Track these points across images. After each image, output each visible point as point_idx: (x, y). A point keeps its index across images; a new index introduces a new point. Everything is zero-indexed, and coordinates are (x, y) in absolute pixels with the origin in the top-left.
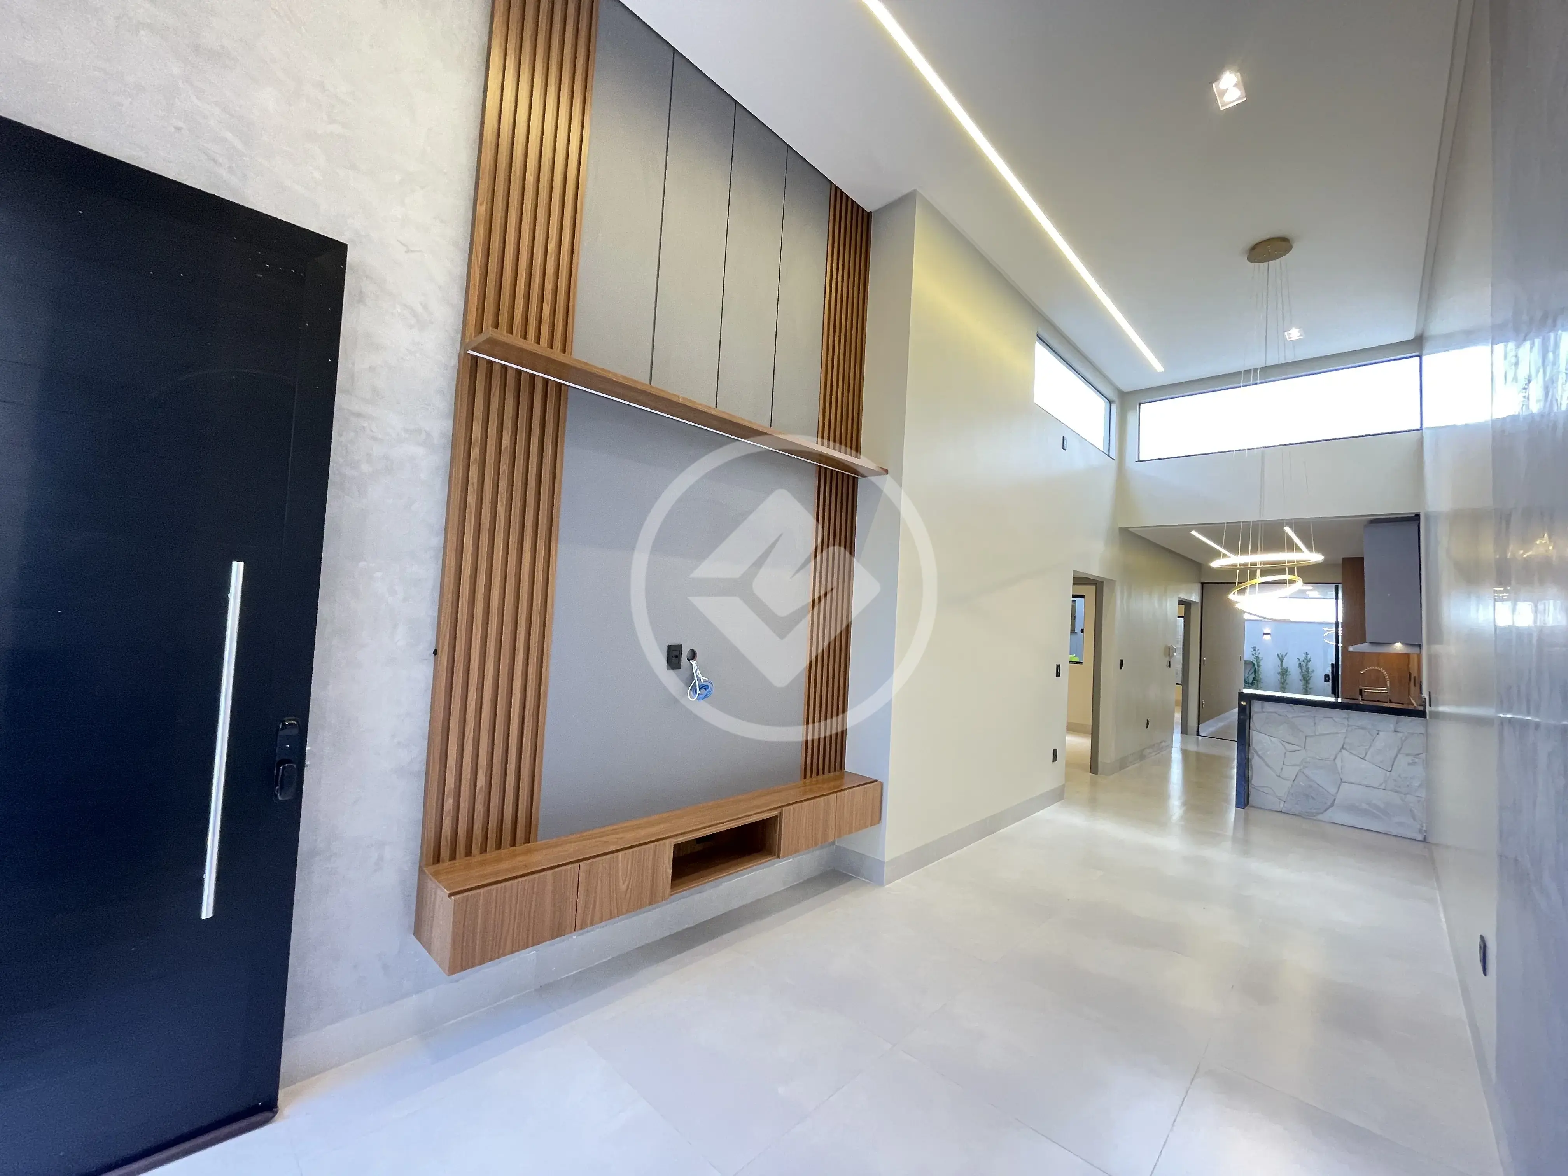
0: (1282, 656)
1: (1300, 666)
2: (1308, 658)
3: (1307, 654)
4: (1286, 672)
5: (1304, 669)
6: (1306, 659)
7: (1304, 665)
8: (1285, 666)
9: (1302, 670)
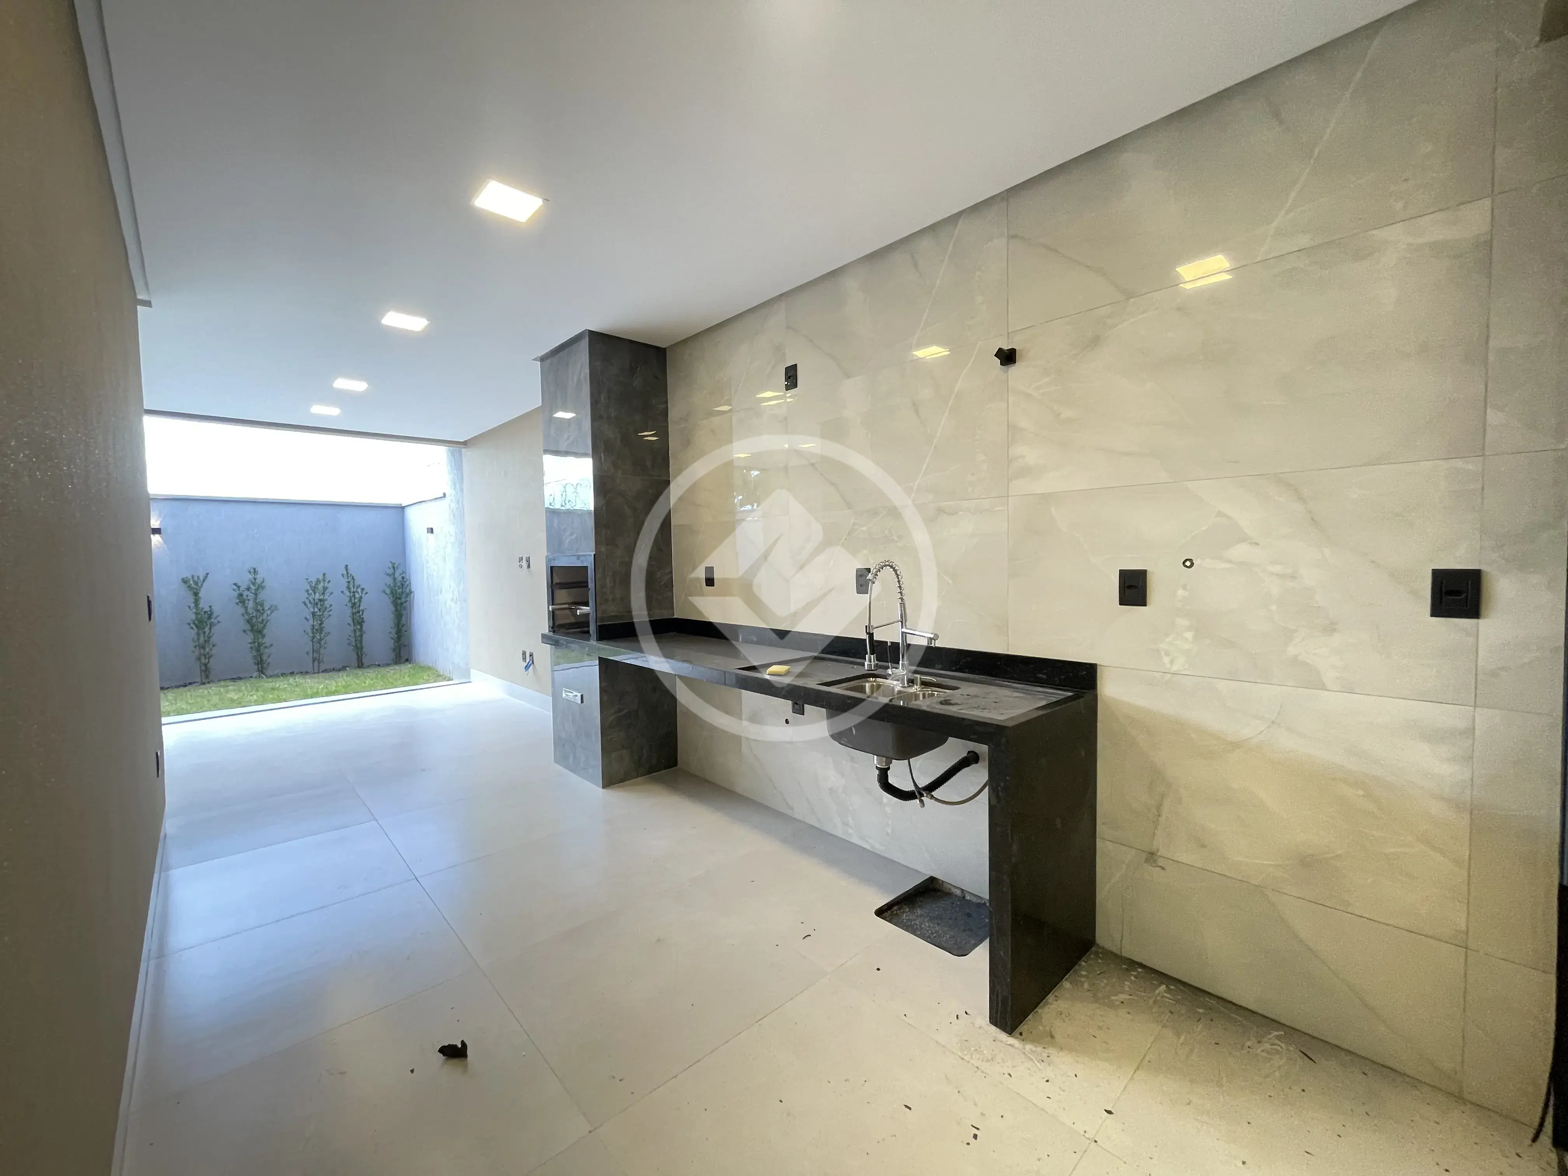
0: (196, 583)
1: (241, 600)
2: (259, 581)
3: (255, 571)
4: (210, 617)
5: (251, 605)
6: (254, 584)
7: (251, 596)
8: (204, 605)
9: (246, 608)
